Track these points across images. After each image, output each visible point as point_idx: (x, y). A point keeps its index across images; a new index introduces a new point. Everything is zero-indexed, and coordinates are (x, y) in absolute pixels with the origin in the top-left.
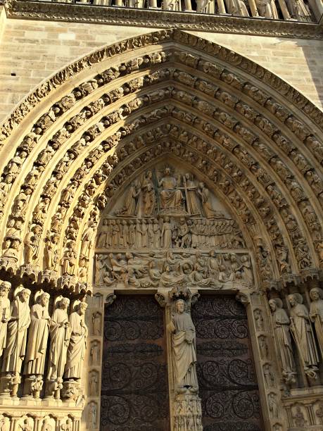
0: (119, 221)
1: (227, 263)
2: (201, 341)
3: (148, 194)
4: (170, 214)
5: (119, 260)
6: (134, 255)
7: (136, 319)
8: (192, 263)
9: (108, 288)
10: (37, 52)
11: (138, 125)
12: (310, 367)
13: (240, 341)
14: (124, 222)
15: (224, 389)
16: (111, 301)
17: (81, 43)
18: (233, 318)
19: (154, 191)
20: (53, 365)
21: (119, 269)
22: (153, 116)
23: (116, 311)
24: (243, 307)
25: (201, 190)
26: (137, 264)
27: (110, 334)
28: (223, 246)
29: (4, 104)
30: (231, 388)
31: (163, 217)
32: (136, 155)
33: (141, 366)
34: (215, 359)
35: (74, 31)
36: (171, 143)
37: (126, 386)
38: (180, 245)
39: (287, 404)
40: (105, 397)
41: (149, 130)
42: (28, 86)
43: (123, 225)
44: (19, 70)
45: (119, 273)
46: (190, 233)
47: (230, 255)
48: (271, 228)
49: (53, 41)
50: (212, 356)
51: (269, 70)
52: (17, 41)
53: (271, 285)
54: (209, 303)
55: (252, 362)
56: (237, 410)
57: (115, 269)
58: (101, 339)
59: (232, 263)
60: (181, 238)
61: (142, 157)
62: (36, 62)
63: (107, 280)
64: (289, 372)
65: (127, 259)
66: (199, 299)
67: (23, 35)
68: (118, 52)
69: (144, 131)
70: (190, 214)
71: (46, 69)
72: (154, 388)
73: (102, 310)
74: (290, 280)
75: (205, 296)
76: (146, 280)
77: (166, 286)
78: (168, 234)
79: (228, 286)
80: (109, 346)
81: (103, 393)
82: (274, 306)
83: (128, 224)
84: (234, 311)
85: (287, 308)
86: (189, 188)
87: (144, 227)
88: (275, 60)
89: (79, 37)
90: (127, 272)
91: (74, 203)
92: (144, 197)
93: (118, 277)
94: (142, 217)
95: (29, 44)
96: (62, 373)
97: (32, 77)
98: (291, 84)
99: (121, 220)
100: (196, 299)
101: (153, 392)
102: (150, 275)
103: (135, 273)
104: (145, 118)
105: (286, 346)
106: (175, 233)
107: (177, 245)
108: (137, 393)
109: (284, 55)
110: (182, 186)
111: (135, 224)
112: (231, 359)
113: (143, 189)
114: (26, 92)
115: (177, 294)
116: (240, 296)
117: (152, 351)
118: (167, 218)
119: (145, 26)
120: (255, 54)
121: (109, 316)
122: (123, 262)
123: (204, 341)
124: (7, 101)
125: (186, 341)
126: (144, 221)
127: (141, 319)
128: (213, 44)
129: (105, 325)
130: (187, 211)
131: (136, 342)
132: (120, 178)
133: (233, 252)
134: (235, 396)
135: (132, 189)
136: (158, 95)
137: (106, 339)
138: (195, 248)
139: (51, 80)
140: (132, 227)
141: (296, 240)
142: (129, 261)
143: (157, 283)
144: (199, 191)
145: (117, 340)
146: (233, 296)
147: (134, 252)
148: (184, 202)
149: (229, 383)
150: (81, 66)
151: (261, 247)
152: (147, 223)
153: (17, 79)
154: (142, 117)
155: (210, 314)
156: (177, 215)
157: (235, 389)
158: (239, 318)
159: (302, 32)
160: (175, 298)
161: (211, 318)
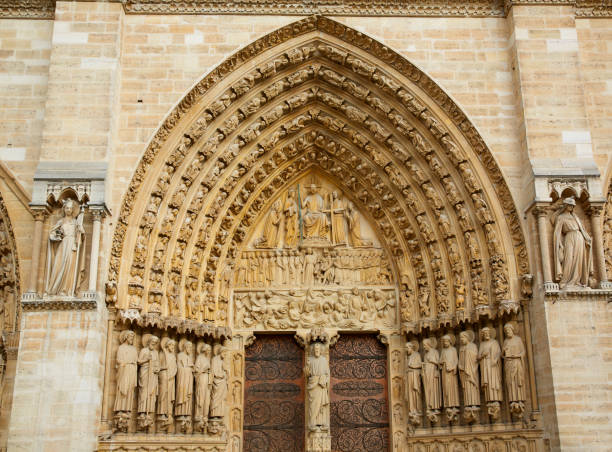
0: (258, 254)
1: (371, 301)
2: (338, 381)
3: (289, 220)
4: (313, 245)
5: (258, 298)
6: (274, 294)
7: (276, 359)
8: (332, 303)
9: (247, 329)
10: (162, 66)
11: (277, 139)
12: (433, 410)
13: (376, 381)
14: (264, 255)
15: (357, 426)
16: (251, 342)
17: (210, 49)
18: (372, 358)
19: (297, 215)
20: (200, 407)
21: (258, 309)
22: (296, 126)
23: (256, 351)
24: (384, 347)
25: (350, 211)
26: (277, 304)
27: (251, 373)
28: (368, 281)
29: (134, 143)
30: (363, 426)
31: (305, 248)
32: (277, 174)
33: (280, 405)
34: (350, 399)
35: (201, 29)
36: (317, 154)
37: (267, 422)
38: (322, 280)
39: (411, 442)
40: (247, 431)
41: (290, 143)
42: (157, 117)
43: (262, 257)
44: (146, 94)
45: (260, 313)
46: (334, 266)
47: (374, 292)
48: (418, 264)
49: (179, 47)
50: (348, 395)
51: (426, 73)
52: (139, 51)
53: (409, 327)
54: (350, 343)
55: (386, 402)
56: (367, 445)
57: (255, 309)
58: (242, 380)
59: (376, 300)
60: (323, 272)
61: (283, 175)
62: (162, 82)
63: (248, 320)
64: (415, 413)
65: (267, 298)
66: (339, 340)
67: (146, 41)
68: (252, 55)
69: (284, 144)
70: (334, 244)
71: (174, 92)
72: (291, 424)
73: (242, 351)
74: (426, 325)
75: (344, 336)
76: (286, 321)
77: (304, 327)
78: (310, 268)
79: (369, 326)
80: (250, 385)
81: (244, 428)
82: (410, 350)
83: (269, 257)
84: (374, 351)
85: (422, 352)
86: (336, 210)
87: (285, 259)
88: (436, 55)
89: (208, 39)
90: (267, 312)
91: (211, 242)
92: (286, 223)
93: (259, 318)
94: (284, 248)
95: (153, 55)
96: (207, 413)
97: (160, 104)
98: (449, 92)
99: (261, 252)
100: (335, 340)
101: (291, 428)
102: (289, 316)
103: (275, 313)
104: (285, 130)
105: (415, 390)
106: (318, 266)
107: (320, 281)
108: (276, 428)
109: (449, 46)
110: (329, 207)
111: (276, 256)
112: (366, 399)
113: (285, 213)
114: (156, 125)
115: (315, 338)
116: (381, 336)
117: (290, 391)
118: (310, 250)
119: (284, 15)
120: (411, 48)
121: (250, 356)
122: (263, 300)
123: (342, 381)
124: (138, 139)
125: (320, 385)
126: (285, 253)
127: (281, 359)
128: (364, 36)
129: (247, 365)
130: (332, 240)
131: (275, 382)
132: (258, 202)
133: (378, 289)
134: (366, 432)
135: (273, 213)
136: (299, 101)
137: (247, 379)
138: (338, 283)
139: (180, 106)
140: (272, 259)
141: (438, 282)
142: (269, 301)
143: (296, 323)
144: (347, 214)
145: (258, 379)
146: (374, 335)
147: (273, 289)
148: (329, 228)
149: (361, 421)
150: (211, 81)
151: (406, 285)
152: (289, 255)
153: (144, 108)
154: (283, 128)
155: (350, 354)
156: (320, 246)
157: (366, 426)
158: (378, 358)
159: (476, 7)
160: (312, 342)
161: (351, 358)
